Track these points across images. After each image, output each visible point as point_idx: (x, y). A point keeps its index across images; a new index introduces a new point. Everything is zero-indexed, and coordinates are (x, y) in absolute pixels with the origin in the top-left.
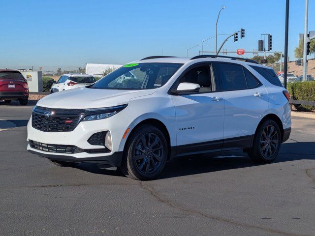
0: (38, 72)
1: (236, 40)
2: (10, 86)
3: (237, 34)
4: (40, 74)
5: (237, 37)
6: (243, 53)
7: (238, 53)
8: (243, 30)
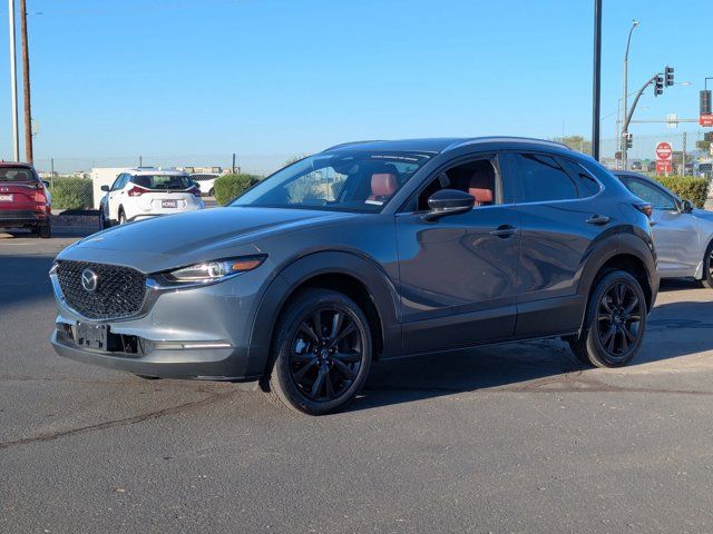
1: (659, 92)
8: (669, 70)
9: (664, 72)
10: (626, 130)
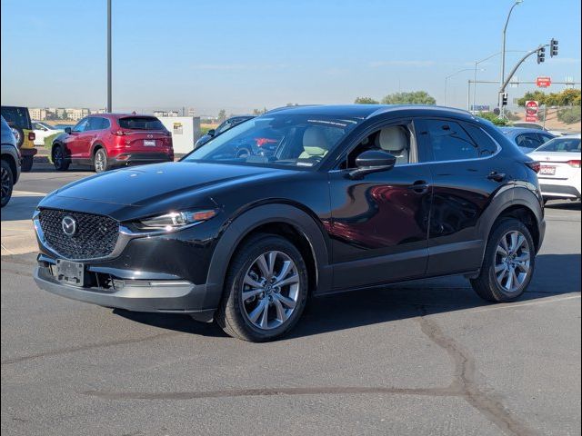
0: (194, 119)
1: (542, 60)
2: (147, 143)
3: (542, 50)
4: (197, 121)
5: (542, 55)
6: (548, 84)
7: (539, 84)
8: (555, 43)
9: (550, 43)
10: (503, 90)
